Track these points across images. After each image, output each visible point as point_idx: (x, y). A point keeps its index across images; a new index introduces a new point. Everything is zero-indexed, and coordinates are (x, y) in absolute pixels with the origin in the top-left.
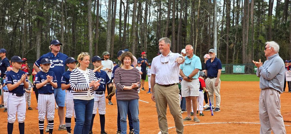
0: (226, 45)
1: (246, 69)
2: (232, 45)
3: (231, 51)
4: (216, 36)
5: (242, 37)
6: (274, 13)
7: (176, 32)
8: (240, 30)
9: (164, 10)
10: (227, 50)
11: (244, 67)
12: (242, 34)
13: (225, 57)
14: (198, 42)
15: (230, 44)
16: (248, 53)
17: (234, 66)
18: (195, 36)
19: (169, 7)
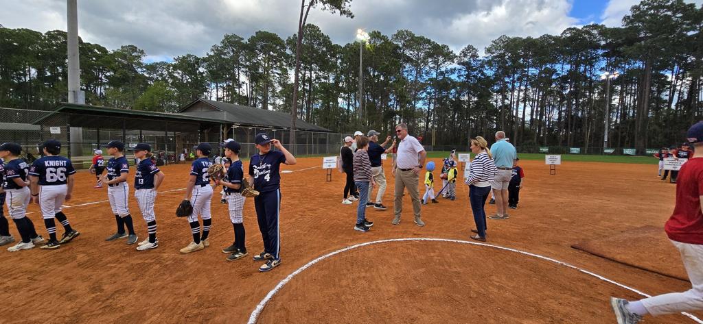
1: (637, 153)
6: (673, 107)
10: (619, 137)
11: (635, 150)
15: (622, 133)
17: (624, 150)
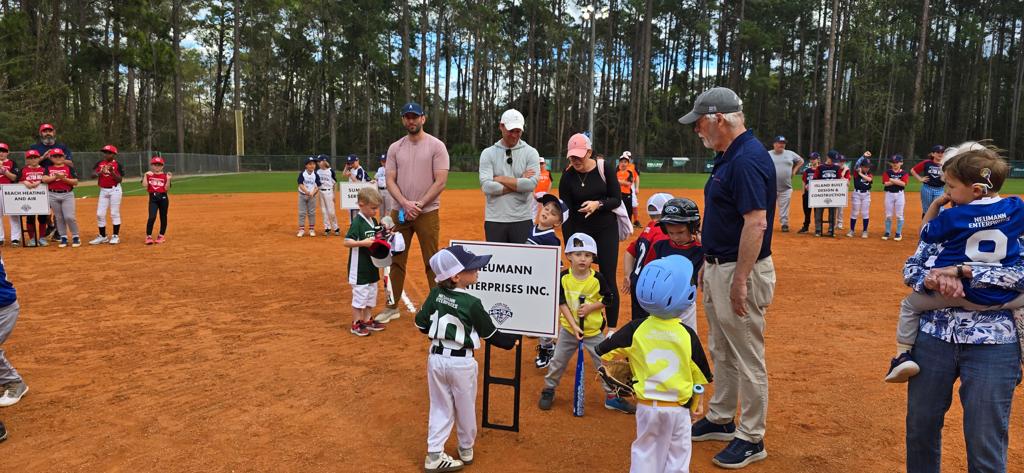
0: (604, 128)
2: (613, 130)
3: (611, 138)
4: (592, 117)
5: (628, 119)
7: (535, 113)
8: (625, 108)
9: (517, 82)
10: (607, 138)
12: (629, 114)
13: (604, 147)
14: (566, 125)
16: (638, 142)
18: (561, 117)
19: (525, 79)
